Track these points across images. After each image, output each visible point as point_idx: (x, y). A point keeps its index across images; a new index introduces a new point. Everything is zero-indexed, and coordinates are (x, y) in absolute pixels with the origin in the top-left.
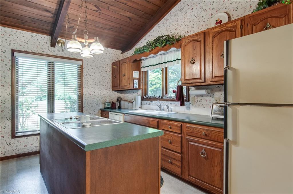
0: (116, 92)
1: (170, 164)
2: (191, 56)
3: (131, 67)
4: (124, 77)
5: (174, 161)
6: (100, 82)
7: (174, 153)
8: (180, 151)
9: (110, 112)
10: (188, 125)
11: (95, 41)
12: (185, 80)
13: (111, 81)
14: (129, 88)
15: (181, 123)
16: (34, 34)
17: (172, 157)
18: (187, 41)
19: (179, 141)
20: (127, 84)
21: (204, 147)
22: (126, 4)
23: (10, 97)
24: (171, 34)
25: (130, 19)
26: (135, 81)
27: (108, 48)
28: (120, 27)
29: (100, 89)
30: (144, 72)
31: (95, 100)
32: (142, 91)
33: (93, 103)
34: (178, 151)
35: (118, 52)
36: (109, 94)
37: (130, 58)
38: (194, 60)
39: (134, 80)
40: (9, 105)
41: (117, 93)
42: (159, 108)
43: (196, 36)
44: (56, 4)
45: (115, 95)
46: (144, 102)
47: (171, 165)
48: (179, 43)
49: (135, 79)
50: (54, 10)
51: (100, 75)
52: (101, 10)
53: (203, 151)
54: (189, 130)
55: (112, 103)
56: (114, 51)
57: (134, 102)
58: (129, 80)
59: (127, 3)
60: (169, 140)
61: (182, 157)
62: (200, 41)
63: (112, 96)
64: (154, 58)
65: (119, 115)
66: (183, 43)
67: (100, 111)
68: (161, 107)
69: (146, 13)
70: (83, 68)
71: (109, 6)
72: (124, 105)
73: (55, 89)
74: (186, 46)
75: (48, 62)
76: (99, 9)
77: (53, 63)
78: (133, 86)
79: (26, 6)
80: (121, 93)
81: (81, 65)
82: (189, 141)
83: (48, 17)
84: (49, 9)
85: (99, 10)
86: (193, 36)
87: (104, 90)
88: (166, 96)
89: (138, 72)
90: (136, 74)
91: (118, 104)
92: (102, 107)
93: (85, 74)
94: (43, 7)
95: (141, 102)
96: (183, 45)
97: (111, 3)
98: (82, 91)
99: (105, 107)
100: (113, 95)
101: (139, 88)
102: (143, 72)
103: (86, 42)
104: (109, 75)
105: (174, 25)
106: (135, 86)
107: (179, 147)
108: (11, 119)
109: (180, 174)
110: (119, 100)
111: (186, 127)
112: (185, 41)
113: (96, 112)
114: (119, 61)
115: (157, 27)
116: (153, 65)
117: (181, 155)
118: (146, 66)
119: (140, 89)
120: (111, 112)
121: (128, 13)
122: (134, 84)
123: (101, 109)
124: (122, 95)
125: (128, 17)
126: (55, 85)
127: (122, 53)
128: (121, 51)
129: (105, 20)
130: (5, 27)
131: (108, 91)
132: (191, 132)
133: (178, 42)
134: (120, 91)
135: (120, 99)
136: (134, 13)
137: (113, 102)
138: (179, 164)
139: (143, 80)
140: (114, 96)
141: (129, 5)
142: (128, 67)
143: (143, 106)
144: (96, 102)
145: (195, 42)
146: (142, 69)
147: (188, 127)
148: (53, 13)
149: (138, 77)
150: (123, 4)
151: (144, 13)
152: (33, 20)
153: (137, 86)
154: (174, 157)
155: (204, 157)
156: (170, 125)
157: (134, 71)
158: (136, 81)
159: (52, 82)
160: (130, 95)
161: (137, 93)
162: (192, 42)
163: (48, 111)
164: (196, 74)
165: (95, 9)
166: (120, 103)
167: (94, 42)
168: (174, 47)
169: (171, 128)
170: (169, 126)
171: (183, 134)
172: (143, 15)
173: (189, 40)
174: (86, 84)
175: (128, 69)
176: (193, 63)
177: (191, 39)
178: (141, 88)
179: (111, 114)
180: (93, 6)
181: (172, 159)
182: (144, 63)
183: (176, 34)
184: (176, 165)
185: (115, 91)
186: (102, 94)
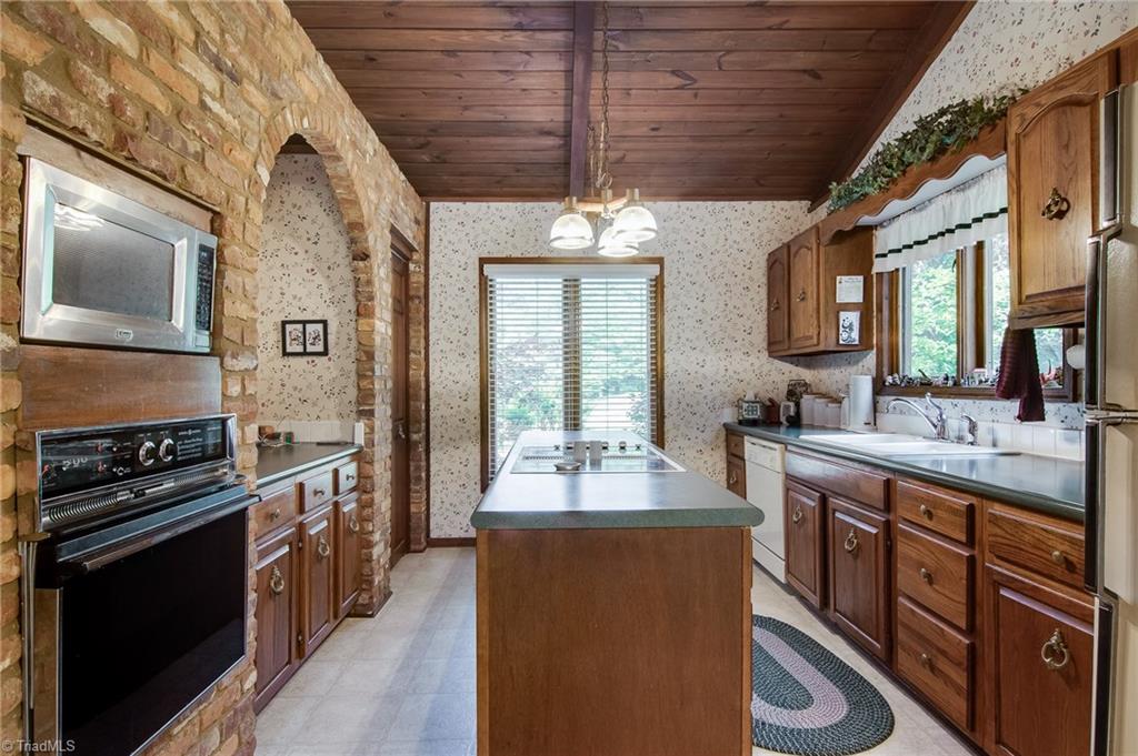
0: (786, 362)
1: (927, 671)
2: (1052, 182)
3: (826, 262)
4: (802, 304)
5: (942, 664)
6: (723, 329)
7: (941, 625)
8: (963, 624)
9: (746, 437)
10: (998, 510)
11: (629, 201)
12: (1024, 297)
13: (765, 322)
14: (818, 344)
15: (970, 497)
16: (529, 205)
17: (936, 642)
18: (1031, 112)
19: (961, 578)
20: (813, 331)
21: (1060, 624)
22: (786, 26)
23: (476, 384)
24: (993, 88)
25: (817, 77)
26: (843, 315)
27: (754, 203)
28: (781, 116)
29: (722, 354)
30: (886, 278)
31: (705, 392)
32: (877, 355)
33: (698, 404)
34: (955, 622)
35: (792, 208)
36: (757, 372)
37: (820, 225)
38: (1065, 200)
39: (838, 312)
40: (474, 405)
41: (788, 364)
42: (935, 426)
43: (1072, 81)
44: (562, 108)
45: (782, 374)
46: (884, 400)
47: (931, 674)
48: (998, 128)
49: (847, 307)
50: (562, 125)
51: (722, 305)
52: (695, 81)
53: (1054, 640)
54: (999, 531)
55: (768, 403)
56: (778, 209)
57: (846, 400)
58: (818, 312)
59: (787, 21)
60: (922, 565)
61: (972, 649)
62: (1094, 102)
63: (771, 379)
64: (920, 210)
65: (770, 448)
66: (1014, 128)
67: (724, 433)
68: (943, 427)
69: (879, 30)
70: (663, 287)
71: (721, 57)
72: (812, 410)
73: (584, 358)
74: (1024, 136)
75: (566, 280)
76: (689, 78)
77: (576, 280)
78: (834, 335)
79: (495, 135)
80: (808, 366)
81: (657, 277)
82: (999, 582)
83: (552, 148)
84: (548, 126)
85: (688, 82)
86: (1056, 84)
87: (738, 356)
88: (976, 376)
89: (861, 278)
90: (849, 289)
91: (788, 408)
92: (729, 416)
93: (669, 304)
94: (534, 125)
95: (875, 404)
96: (1011, 137)
97: (726, 45)
98: (659, 364)
99: (741, 418)
100: (774, 373)
101: (865, 344)
102: (880, 275)
103: (606, 210)
104: (757, 299)
105: (1005, 44)
106: (843, 336)
107: (959, 603)
108: (479, 441)
109: (965, 726)
110: (794, 392)
111: (987, 517)
112: (1022, 116)
113: (709, 435)
114: (788, 246)
115: (935, 74)
116: (918, 243)
117: (967, 642)
118: (890, 252)
119: (872, 349)
120: (751, 435)
121: (801, 54)
122: (841, 329)
123: (724, 425)
124: (812, 372)
125: (805, 71)
126: (584, 347)
127: (810, 211)
128: (806, 204)
129: (719, 108)
130: (465, 202)
131: (752, 359)
132: (1008, 542)
133: (995, 126)
134: (801, 359)
135: (799, 389)
136: (825, 48)
137: (771, 400)
138: (961, 679)
139: (880, 310)
140: (776, 377)
141: (799, 26)
142: (815, 266)
143: (883, 419)
144: (710, 398)
145: (1068, 109)
146: (879, 266)
147: (995, 520)
148: (562, 134)
149: (858, 298)
150: (772, 32)
151: (873, 32)
152: (520, 167)
153: (855, 335)
154: (942, 644)
155: (1059, 670)
156: (928, 501)
157: (838, 278)
158: (851, 318)
159: (572, 337)
160: (837, 371)
161: (861, 364)
162: (1053, 113)
163: (566, 425)
164: (1074, 269)
165: (677, 81)
166: (798, 405)
167: (625, 206)
168: (977, 152)
169: (930, 515)
170: (923, 507)
171: (977, 548)
172: (870, 40)
173: (1038, 105)
174: (675, 339)
175: (815, 270)
176: (1061, 215)
177: (1047, 100)
178: (875, 342)
179: (749, 445)
180: (668, 75)
181: (934, 652)
182: (884, 240)
183: (1012, 87)
184: (948, 680)
185: (782, 358)
186: (730, 372)
